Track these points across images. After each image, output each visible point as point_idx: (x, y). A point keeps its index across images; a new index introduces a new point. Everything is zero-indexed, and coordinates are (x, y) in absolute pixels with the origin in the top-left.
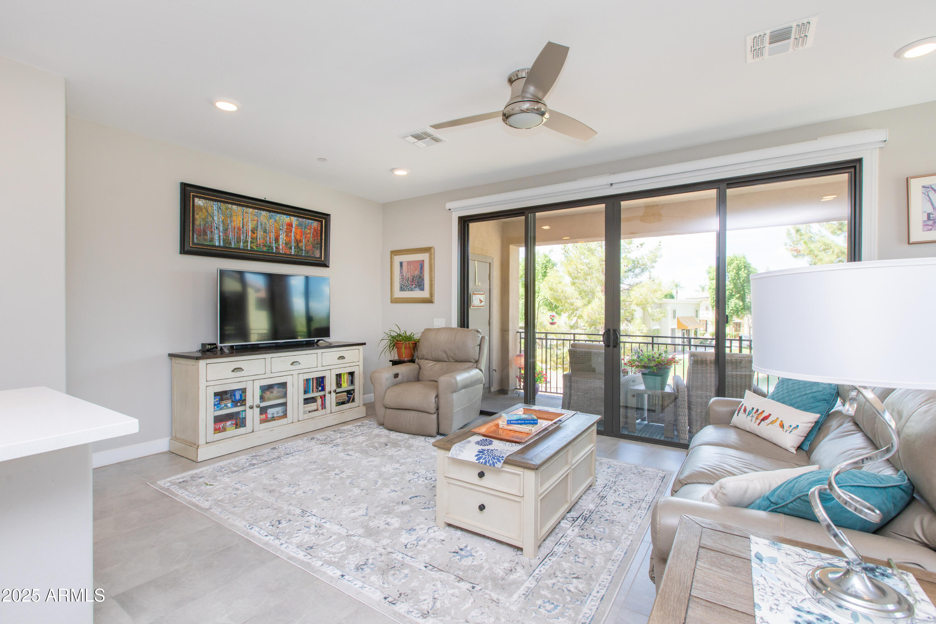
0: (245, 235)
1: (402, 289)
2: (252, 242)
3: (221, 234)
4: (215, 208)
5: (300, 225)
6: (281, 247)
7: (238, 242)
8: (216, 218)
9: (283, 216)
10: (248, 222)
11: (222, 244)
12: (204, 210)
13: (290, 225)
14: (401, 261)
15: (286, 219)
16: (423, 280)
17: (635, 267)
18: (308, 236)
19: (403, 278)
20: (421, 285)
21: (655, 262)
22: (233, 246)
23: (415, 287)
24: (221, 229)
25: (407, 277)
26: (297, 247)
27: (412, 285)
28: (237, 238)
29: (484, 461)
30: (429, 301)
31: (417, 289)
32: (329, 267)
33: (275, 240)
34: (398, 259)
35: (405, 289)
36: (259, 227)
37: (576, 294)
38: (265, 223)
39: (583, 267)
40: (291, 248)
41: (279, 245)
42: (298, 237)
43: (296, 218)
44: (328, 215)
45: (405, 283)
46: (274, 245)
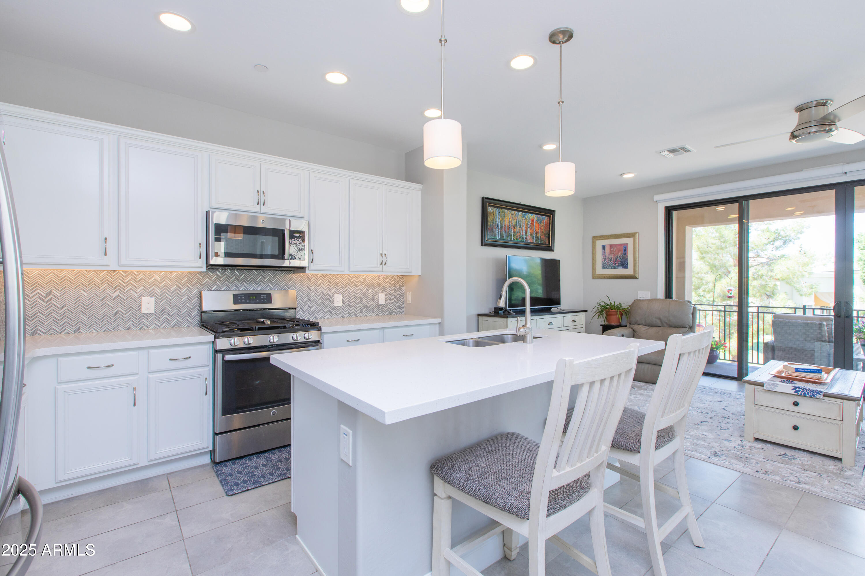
0: (511, 230)
1: (604, 267)
2: (514, 235)
3: (500, 230)
4: (497, 213)
5: (538, 220)
6: (528, 237)
7: (507, 236)
8: (497, 220)
9: (529, 214)
10: (512, 221)
11: (500, 238)
12: (492, 215)
13: (533, 221)
14: (604, 244)
15: (531, 216)
16: (627, 260)
17: (775, 240)
18: (542, 228)
19: (606, 259)
20: (625, 264)
21: (801, 233)
22: (505, 239)
23: (619, 266)
24: (500, 226)
25: (610, 257)
26: (537, 237)
27: (615, 264)
28: (507, 233)
29: (802, 393)
30: (633, 277)
31: (620, 267)
32: (554, 251)
33: (525, 233)
34: (599, 244)
35: (608, 267)
36: (517, 224)
37: (707, 268)
38: (521, 220)
39: (714, 242)
40: (533, 238)
41: (527, 236)
42: (537, 230)
43: (536, 215)
44: (554, 211)
45: (608, 262)
46: (525, 236)
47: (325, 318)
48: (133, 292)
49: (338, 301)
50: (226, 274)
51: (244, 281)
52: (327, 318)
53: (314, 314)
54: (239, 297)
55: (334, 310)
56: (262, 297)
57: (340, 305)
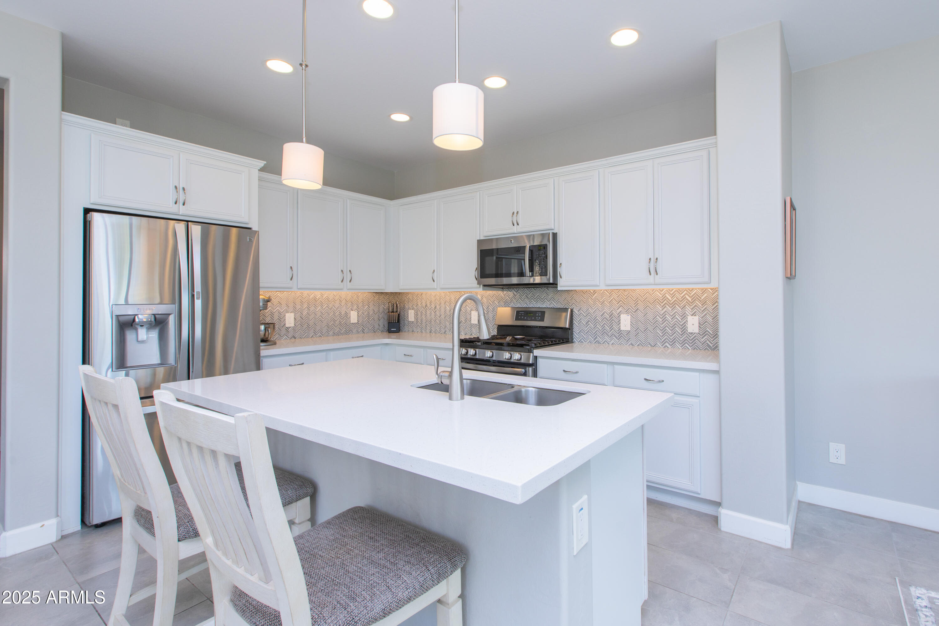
47: (609, 344)
48: (467, 307)
49: (626, 322)
50: (519, 292)
51: (532, 299)
52: (612, 344)
53: (597, 337)
54: (520, 313)
55: (620, 334)
56: (537, 315)
57: (628, 328)
